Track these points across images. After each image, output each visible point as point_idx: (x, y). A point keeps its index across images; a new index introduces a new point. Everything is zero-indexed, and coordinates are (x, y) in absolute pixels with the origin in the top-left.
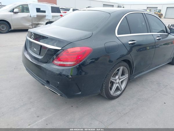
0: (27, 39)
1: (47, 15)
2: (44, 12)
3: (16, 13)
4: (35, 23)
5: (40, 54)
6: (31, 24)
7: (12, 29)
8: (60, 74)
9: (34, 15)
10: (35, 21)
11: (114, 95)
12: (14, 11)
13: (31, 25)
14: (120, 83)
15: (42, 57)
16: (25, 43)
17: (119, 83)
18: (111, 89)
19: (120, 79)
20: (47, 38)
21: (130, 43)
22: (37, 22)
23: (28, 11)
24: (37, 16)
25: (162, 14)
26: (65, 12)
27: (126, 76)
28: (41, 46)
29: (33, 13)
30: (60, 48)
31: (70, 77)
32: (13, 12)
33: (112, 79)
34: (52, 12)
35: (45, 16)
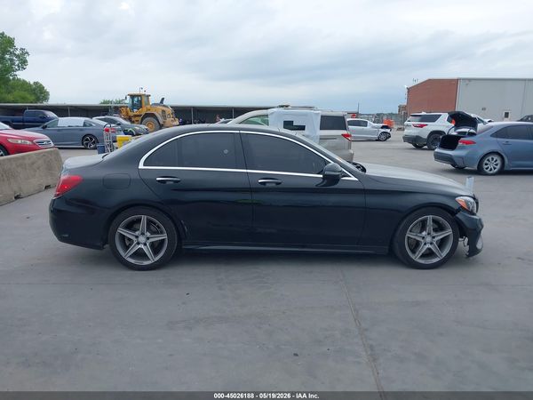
21: (158, 179)
26: (422, 126)
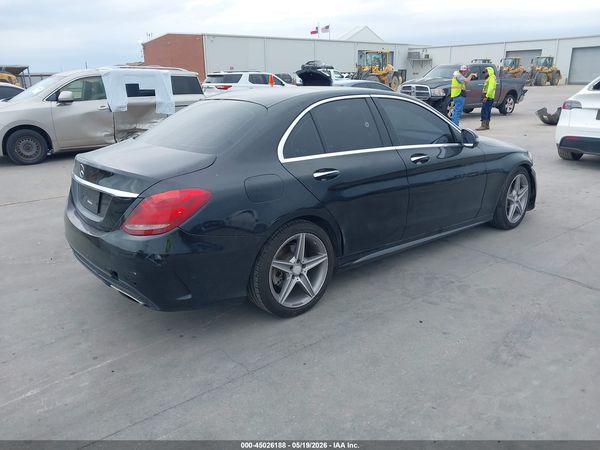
0: (74, 181)
1: (161, 103)
2: (151, 93)
3: (65, 102)
4: (123, 127)
5: (99, 211)
6: (110, 131)
7: (56, 149)
8: (141, 255)
9: (119, 105)
10: (122, 123)
11: (290, 305)
12: (60, 97)
13: (111, 135)
14: (305, 274)
15: (102, 219)
16: (68, 194)
17: (301, 275)
18: (278, 289)
19: (304, 266)
20: (113, 174)
22: (131, 124)
23: (102, 95)
24: (130, 106)
25: (558, 72)
27: (322, 258)
28: (102, 194)
29: (117, 99)
30: (135, 195)
31: (159, 257)
32: (57, 100)
33: (276, 264)
34: (175, 92)
35: (154, 106)
